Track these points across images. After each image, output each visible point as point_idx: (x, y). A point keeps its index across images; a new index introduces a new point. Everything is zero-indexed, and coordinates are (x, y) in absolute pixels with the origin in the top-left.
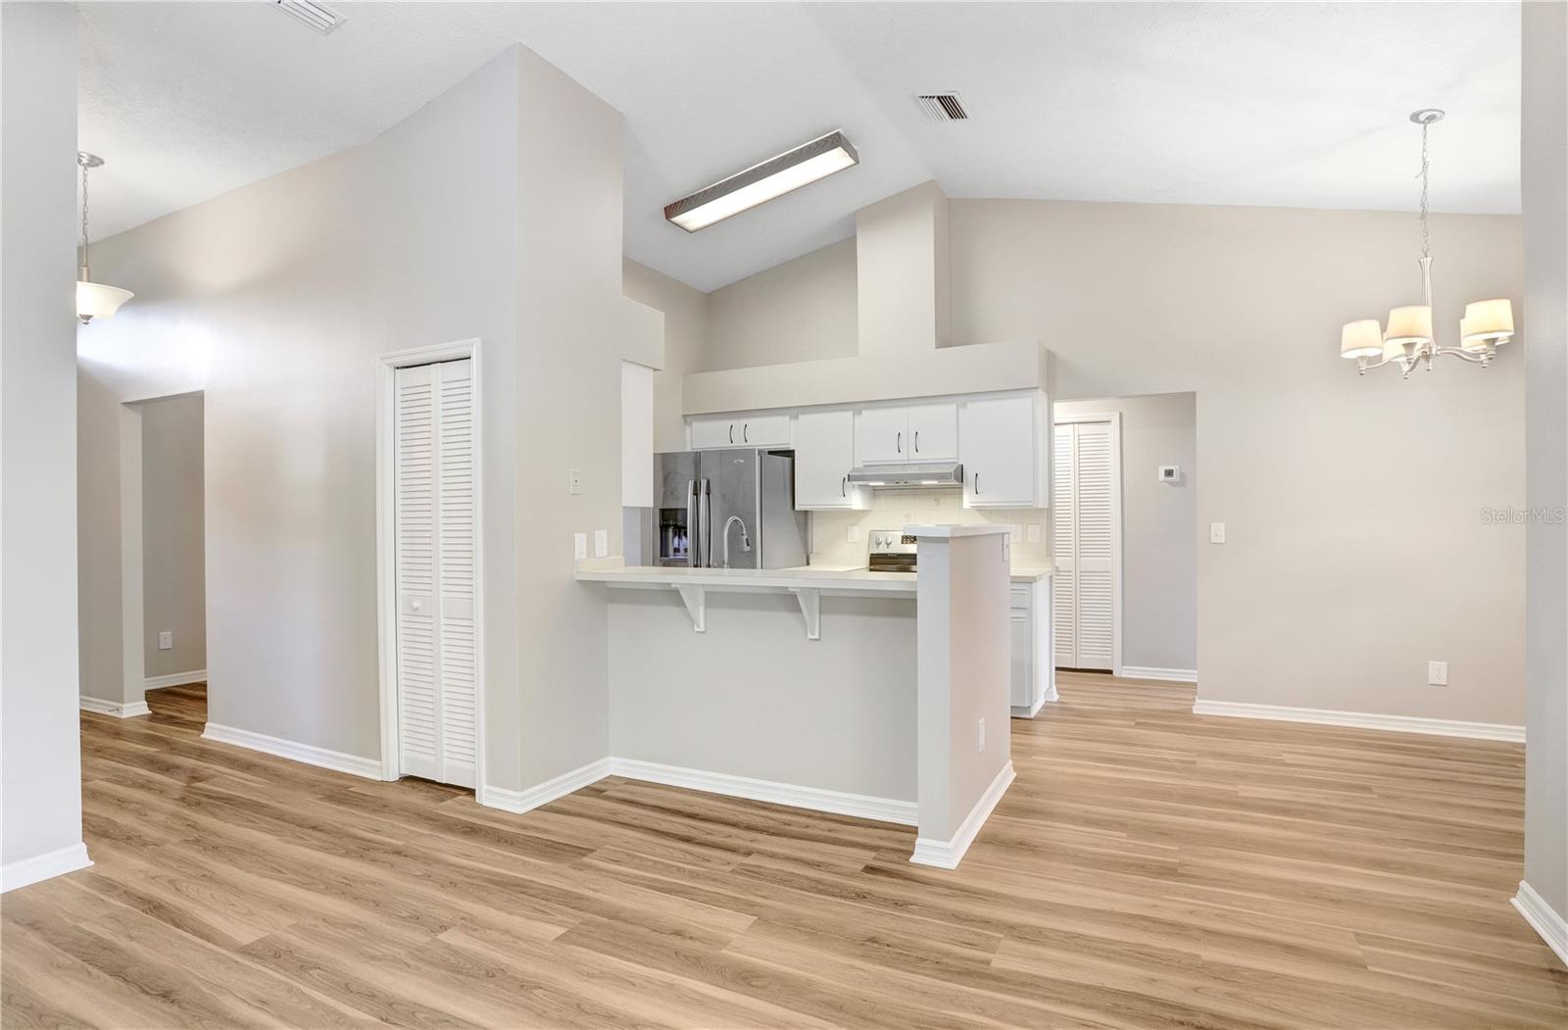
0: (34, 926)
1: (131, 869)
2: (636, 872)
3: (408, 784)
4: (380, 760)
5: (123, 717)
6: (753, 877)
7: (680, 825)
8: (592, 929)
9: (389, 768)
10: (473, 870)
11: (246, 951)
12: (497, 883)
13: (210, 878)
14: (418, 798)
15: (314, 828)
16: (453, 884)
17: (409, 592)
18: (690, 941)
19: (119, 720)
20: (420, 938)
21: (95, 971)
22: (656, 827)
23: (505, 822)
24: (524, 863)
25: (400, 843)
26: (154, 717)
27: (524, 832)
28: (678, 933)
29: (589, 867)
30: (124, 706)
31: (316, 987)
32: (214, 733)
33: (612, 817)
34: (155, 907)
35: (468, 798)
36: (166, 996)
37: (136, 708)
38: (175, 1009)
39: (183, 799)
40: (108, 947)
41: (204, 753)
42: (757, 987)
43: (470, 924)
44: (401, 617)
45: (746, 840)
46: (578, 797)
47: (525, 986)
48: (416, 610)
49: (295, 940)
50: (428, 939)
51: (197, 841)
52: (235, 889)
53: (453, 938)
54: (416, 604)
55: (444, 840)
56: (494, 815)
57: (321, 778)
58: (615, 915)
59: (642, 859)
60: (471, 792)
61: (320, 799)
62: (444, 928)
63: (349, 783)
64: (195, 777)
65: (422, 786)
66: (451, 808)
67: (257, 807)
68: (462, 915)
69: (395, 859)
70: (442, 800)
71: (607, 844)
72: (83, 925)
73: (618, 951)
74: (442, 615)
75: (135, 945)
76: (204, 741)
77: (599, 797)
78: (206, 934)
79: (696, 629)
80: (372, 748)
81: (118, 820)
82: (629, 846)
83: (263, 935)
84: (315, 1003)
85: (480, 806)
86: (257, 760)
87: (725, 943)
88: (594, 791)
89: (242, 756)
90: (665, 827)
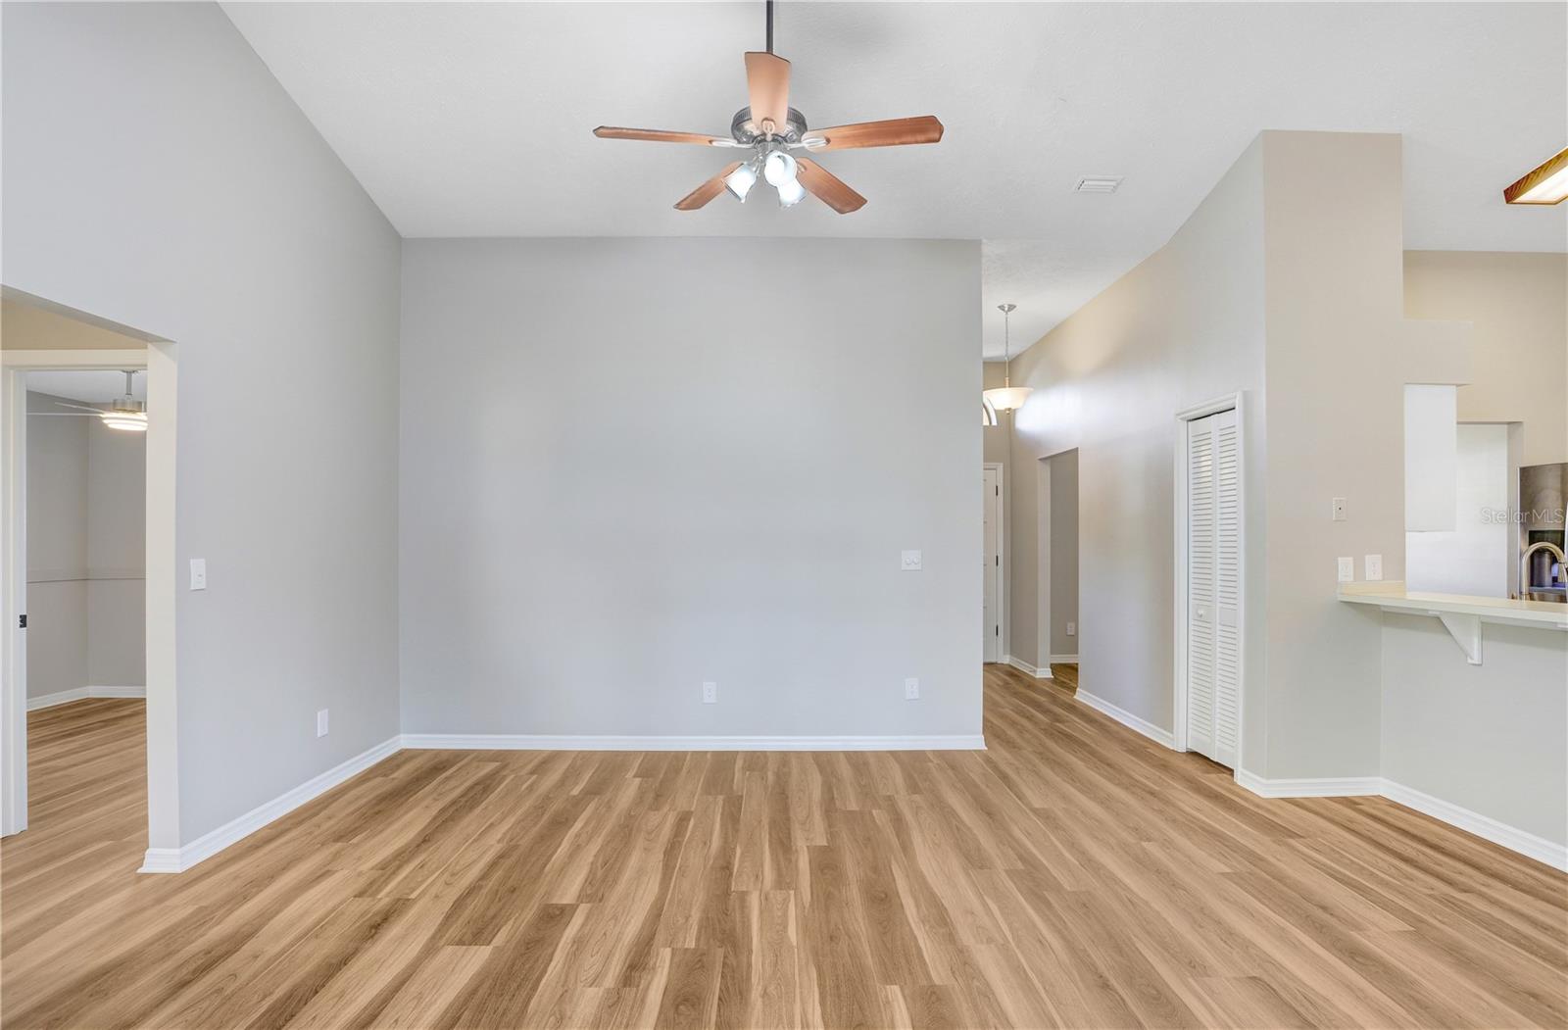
0: (953, 768)
1: (1002, 756)
2: (1329, 862)
3: (1190, 756)
4: (1172, 733)
5: (1037, 677)
6: (1447, 906)
7: (1410, 848)
8: (1252, 878)
9: (1179, 740)
10: (1194, 818)
11: (1035, 811)
12: (1203, 829)
13: (1037, 773)
14: (1192, 768)
15: (1108, 765)
16: (1174, 821)
17: (1197, 602)
18: (1329, 916)
19: (1034, 679)
20: (1131, 840)
21: (967, 793)
22: (1387, 843)
23: (1246, 799)
24: (1237, 826)
25: (1157, 788)
26: (1055, 681)
27: (1256, 810)
28: (1324, 908)
29: (1289, 846)
30: (1038, 670)
31: (1058, 839)
32: (1082, 696)
33: (1348, 824)
34: (1005, 777)
35: (1229, 777)
36: (989, 814)
37: (1044, 673)
38: (990, 821)
39: (1045, 730)
40: (976, 786)
41: (1073, 708)
42: (1357, 961)
43: (1167, 844)
44: (1191, 622)
45: (1478, 883)
46: (1330, 802)
47: (1175, 885)
48: (1201, 616)
49: (1060, 814)
50: (1133, 841)
51: (1040, 754)
52: (1046, 782)
53: (1151, 847)
54: (1201, 612)
55: (1188, 795)
56: (1243, 793)
57: (1132, 738)
58: (1281, 878)
59: (1343, 856)
60: (1231, 771)
61: (1125, 751)
62: (1149, 840)
63: (1149, 746)
64: (1057, 718)
65: (1201, 761)
66: (1213, 780)
67: (1083, 745)
68: (1166, 837)
69: (1148, 796)
70: (1208, 773)
71: (1320, 837)
72: (971, 774)
73: (1260, 897)
74: (1218, 621)
75: (988, 790)
76: (1075, 701)
77: (1350, 808)
78: (1020, 797)
79: (1470, 661)
80: (1167, 723)
81: (1009, 732)
82: (1342, 846)
83: (1046, 806)
84: (1052, 843)
85: (1234, 784)
86: (1098, 718)
87: (1358, 927)
88: (1349, 802)
89: (1092, 714)
90: (1394, 845)
